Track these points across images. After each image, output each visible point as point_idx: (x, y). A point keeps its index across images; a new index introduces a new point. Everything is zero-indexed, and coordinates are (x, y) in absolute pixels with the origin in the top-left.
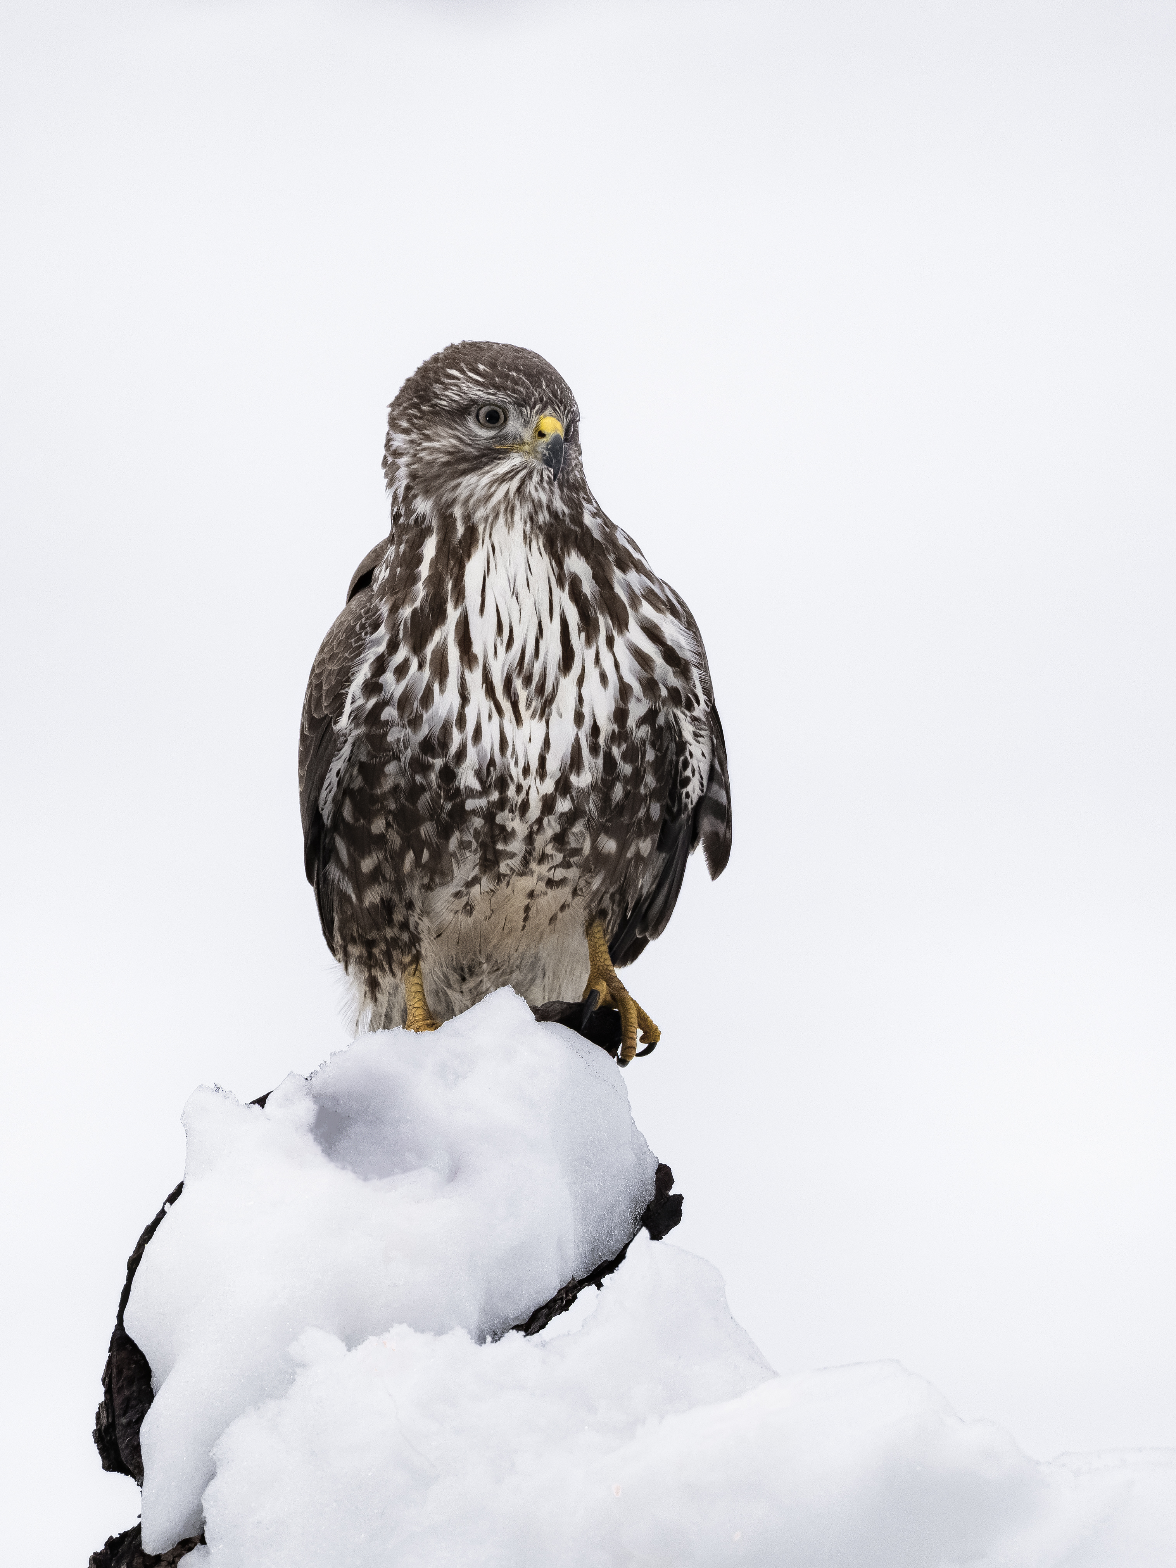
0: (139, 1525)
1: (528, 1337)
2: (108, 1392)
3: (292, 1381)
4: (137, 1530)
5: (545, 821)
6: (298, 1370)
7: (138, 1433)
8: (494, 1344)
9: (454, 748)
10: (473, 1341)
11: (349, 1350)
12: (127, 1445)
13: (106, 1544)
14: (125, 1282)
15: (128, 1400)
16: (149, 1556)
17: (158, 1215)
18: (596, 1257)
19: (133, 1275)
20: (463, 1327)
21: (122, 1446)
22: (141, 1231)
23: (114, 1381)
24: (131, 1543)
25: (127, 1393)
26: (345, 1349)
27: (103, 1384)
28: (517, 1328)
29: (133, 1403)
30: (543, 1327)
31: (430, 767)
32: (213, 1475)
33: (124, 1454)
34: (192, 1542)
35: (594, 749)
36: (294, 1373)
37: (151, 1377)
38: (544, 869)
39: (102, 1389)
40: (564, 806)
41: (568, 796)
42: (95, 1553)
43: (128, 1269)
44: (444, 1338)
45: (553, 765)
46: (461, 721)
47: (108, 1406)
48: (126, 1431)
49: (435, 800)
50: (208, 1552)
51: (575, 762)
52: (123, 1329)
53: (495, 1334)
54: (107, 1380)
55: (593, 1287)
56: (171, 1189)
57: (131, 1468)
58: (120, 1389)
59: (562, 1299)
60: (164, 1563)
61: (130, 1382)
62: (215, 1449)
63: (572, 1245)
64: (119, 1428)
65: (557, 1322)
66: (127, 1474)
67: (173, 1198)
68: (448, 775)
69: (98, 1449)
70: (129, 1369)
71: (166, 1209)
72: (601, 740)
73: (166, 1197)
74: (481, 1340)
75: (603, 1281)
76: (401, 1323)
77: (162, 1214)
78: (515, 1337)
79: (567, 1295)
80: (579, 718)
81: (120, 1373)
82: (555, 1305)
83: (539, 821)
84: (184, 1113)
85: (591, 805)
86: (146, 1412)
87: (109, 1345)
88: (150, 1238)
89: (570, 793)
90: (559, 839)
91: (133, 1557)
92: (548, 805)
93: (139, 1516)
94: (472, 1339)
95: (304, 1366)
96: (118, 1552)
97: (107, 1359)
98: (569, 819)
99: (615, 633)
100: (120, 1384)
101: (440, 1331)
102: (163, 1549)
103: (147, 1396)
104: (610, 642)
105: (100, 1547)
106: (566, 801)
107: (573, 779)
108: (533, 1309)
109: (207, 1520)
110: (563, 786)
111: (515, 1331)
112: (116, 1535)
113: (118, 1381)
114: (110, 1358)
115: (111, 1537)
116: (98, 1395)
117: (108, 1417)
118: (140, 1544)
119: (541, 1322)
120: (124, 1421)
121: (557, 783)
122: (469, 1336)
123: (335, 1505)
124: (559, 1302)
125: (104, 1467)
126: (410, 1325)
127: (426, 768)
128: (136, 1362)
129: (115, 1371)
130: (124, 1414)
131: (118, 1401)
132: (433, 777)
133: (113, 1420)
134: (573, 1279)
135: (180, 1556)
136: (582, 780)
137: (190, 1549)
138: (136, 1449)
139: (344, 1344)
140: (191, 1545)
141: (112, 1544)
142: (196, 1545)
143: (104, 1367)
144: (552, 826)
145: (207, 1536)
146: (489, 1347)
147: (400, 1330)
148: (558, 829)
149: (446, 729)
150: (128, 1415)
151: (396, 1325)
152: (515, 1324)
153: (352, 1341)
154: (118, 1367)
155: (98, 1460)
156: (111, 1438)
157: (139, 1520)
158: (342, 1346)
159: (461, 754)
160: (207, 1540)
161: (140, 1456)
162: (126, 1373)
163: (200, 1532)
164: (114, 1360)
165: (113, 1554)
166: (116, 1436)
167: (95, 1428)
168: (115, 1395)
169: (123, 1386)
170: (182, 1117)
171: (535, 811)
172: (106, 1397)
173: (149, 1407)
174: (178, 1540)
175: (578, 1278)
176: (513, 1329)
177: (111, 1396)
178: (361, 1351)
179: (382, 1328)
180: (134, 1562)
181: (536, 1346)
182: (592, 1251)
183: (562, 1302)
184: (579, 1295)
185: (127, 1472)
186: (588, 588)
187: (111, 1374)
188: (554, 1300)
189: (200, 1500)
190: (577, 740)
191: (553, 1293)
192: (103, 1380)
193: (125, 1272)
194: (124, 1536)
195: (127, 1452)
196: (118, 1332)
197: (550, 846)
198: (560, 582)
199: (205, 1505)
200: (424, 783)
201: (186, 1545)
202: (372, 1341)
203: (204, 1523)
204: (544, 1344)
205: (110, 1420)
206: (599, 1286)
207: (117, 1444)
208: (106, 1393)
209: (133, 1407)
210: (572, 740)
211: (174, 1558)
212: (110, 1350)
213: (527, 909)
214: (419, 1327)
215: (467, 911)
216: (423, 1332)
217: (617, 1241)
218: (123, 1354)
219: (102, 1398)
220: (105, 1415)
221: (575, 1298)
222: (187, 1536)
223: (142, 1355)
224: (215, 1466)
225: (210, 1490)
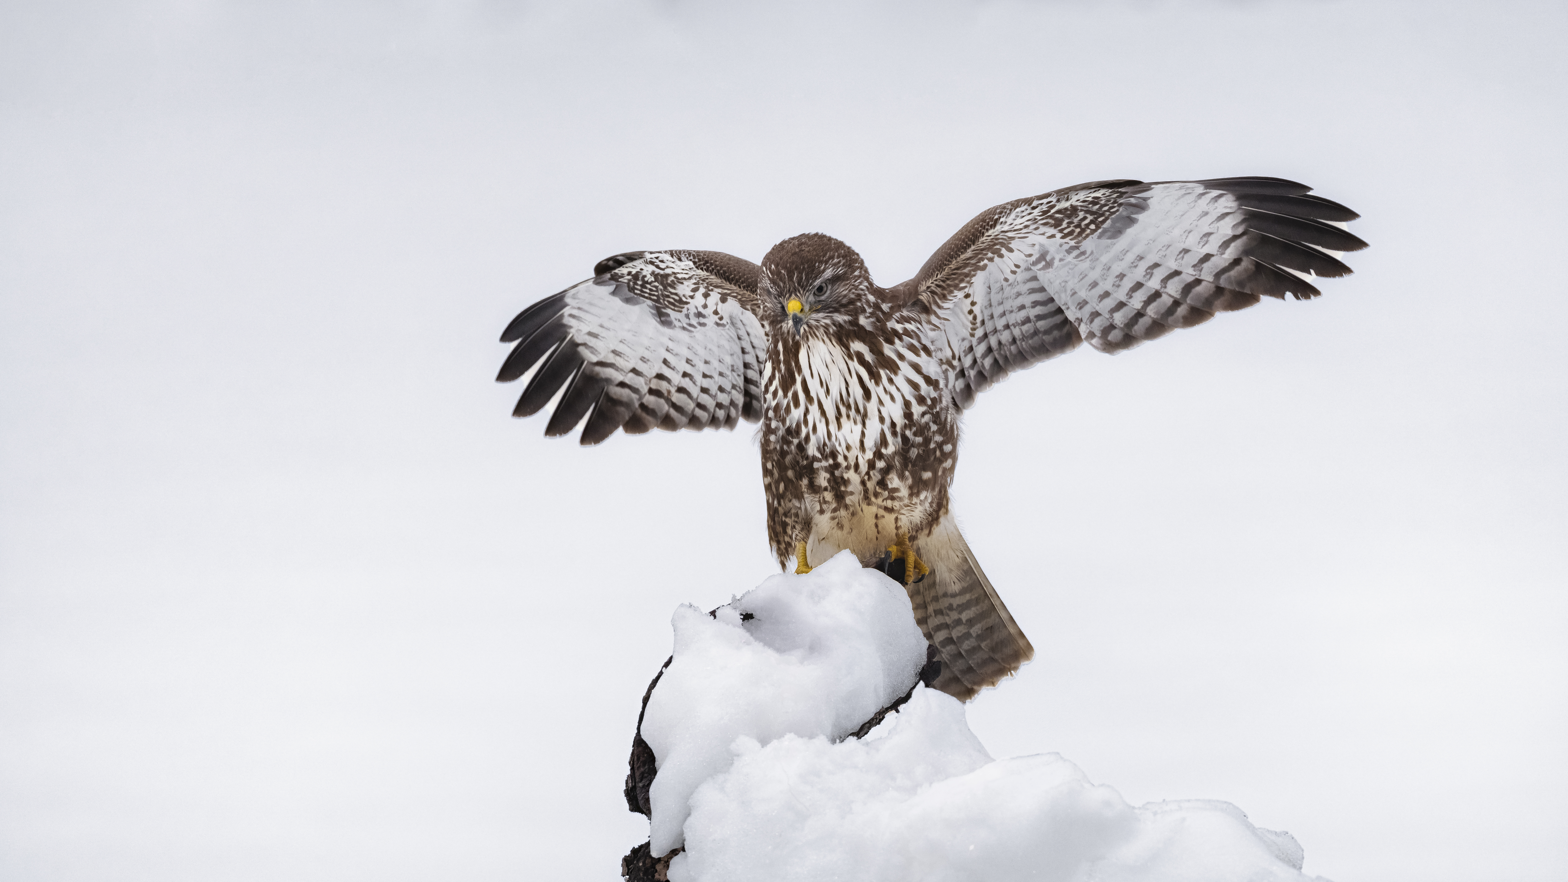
0: (649, 841)
1: (859, 740)
2: (632, 769)
3: (732, 764)
4: (648, 844)
5: (871, 473)
6: (735, 758)
7: (648, 791)
8: (840, 744)
9: (803, 435)
10: (830, 742)
11: (763, 747)
12: (642, 798)
13: (631, 851)
14: (641, 710)
15: (643, 773)
16: (654, 858)
17: (659, 673)
18: (895, 695)
19: (646, 706)
20: (824, 734)
21: (639, 799)
22: (650, 682)
23: (635, 763)
24: (645, 850)
25: (642, 769)
26: (760, 746)
27: (630, 765)
28: (853, 734)
29: (646, 775)
30: (866, 733)
31: (791, 442)
32: (689, 815)
33: (641, 803)
34: (678, 851)
35: (894, 434)
36: (733, 760)
37: (655, 761)
38: (879, 501)
39: (629, 768)
40: (881, 464)
41: (882, 460)
42: (625, 856)
43: (643, 702)
44: (814, 740)
45: (869, 443)
46: (806, 422)
47: (632, 776)
48: (642, 790)
49: (795, 459)
50: (686, 856)
51: (884, 442)
52: (640, 735)
53: (841, 738)
54: (632, 762)
55: (894, 712)
56: (666, 660)
57: (645, 810)
58: (638, 768)
59: (877, 719)
60: (663, 862)
61: (644, 763)
62: (690, 800)
63: (882, 689)
64: (638, 789)
65: (874, 731)
66: (642, 814)
67: (667, 665)
68: (801, 448)
69: (627, 800)
70: (643, 757)
71: (663, 671)
72: (898, 429)
73: (663, 664)
74: (833, 741)
75: (899, 708)
76: (790, 732)
77: (661, 673)
78: (853, 739)
79: (879, 716)
80: (882, 420)
81: (638, 759)
82: (873, 722)
83: (868, 473)
84: (673, 619)
85: (897, 463)
86: (653, 780)
87: (632, 744)
88: (655, 686)
89: (883, 458)
90: (882, 483)
91: (646, 859)
92: (871, 465)
93: (649, 837)
94: (829, 741)
95: (738, 756)
96: (638, 856)
97: (631, 751)
98: (886, 471)
99: (893, 376)
100: (639, 765)
101: (811, 737)
102: (662, 855)
103: (653, 772)
104: (891, 381)
105: (628, 853)
106: (882, 462)
107: (883, 451)
108: (861, 724)
109: (686, 838)
110: (878, 455)
111: (852, 737)
112: (636, 847)
113: (637, 764)
114: (633, 751)
115: (634, 847)
116: (627, 771)
117: (632, 783)
118: (650, 852)
119: (865, 731)
120: (641, 785)
121: (875, 454)
122: (827, 740)
123: (755, 831)
124: (875, 720)
125: (630, 810)
126: (795, 734)
127: (789, 443)
128: (647, 753)
129: (636, 758)
130: (641, 781)
131: (637, 774)
132: (793, 447)
133: (635, 784)
134: (883, 708)
135: (671, 858)
136: (890, 450)
137: (677, 854)
138: (647, 800)
139: (760, 744)
140: (677, 852)
141: (634, 851)
142: (680, 852)
143: (630, 756)
144: (876, 476)
145: (686, 847)
146: (838, 746)
147: (790, 736)
148: (879, 477)
149: (798, 425)
150: (643, 781)
151: (788, 734)
152: (852, 732)
153: (764, 742)
154: (637, 755)
155: (627, 806)
156: (634, 794)
157: (649, 839)
158: (759, 745)
159: (807, 438)
160: (686, 850)
161: (649, 804)
162: (642, 759)
163: (682, 845)
164: (635, 752)
165: (635, 857)
166: (636, 793)
167: (625, 788)
168: (636, 771)
169: (640, 766)
170: (672, 621)
171: (864, 467)
172: (631, 772)
173: (654, 778)
174: (670, 850)
175: (885, 707)
176: (850, 735)
177: (634, 771)
178: (769, 747)
179: (780, 736)
180: (647, 862)
181: (863, 745)
182: (893, 692)
183: (877, 720)
184: (886, 716)
185: (642, 812)
186: (869, 357)
187: (634, 759)
188: (872, 719)
189: (682, 828)
190: (883, 431)
191: (872, 716)
192: (630, 763)
193: (641, 704)
194: (641, 847)
195: (642, 802)
196: (638, 737)
197: (877, 488)
198: (850, 357)
199: (685, 830)
200: (788, 450)
201: (674, 852)
202: (775, 743)
203: (684, 840)
204: (867, 744)
205: (633, 784)
206: (898, 711)
207: (637, 797)
208: (631, 770)
209: (646, 777)
210: (879, 431)
211: (668, 859)
212: (633, 746)
213: (877, 526)
214: (800, 735)
215: (840, 528)
216: (802, 737)
217: (906, 686)
218: (640, 749)
219: (629, 773)
220: (631, 782)
221: (884, 717)
222: (675, 847)
223: (651, 750)
224: (690, 810)
225: (688, 822)
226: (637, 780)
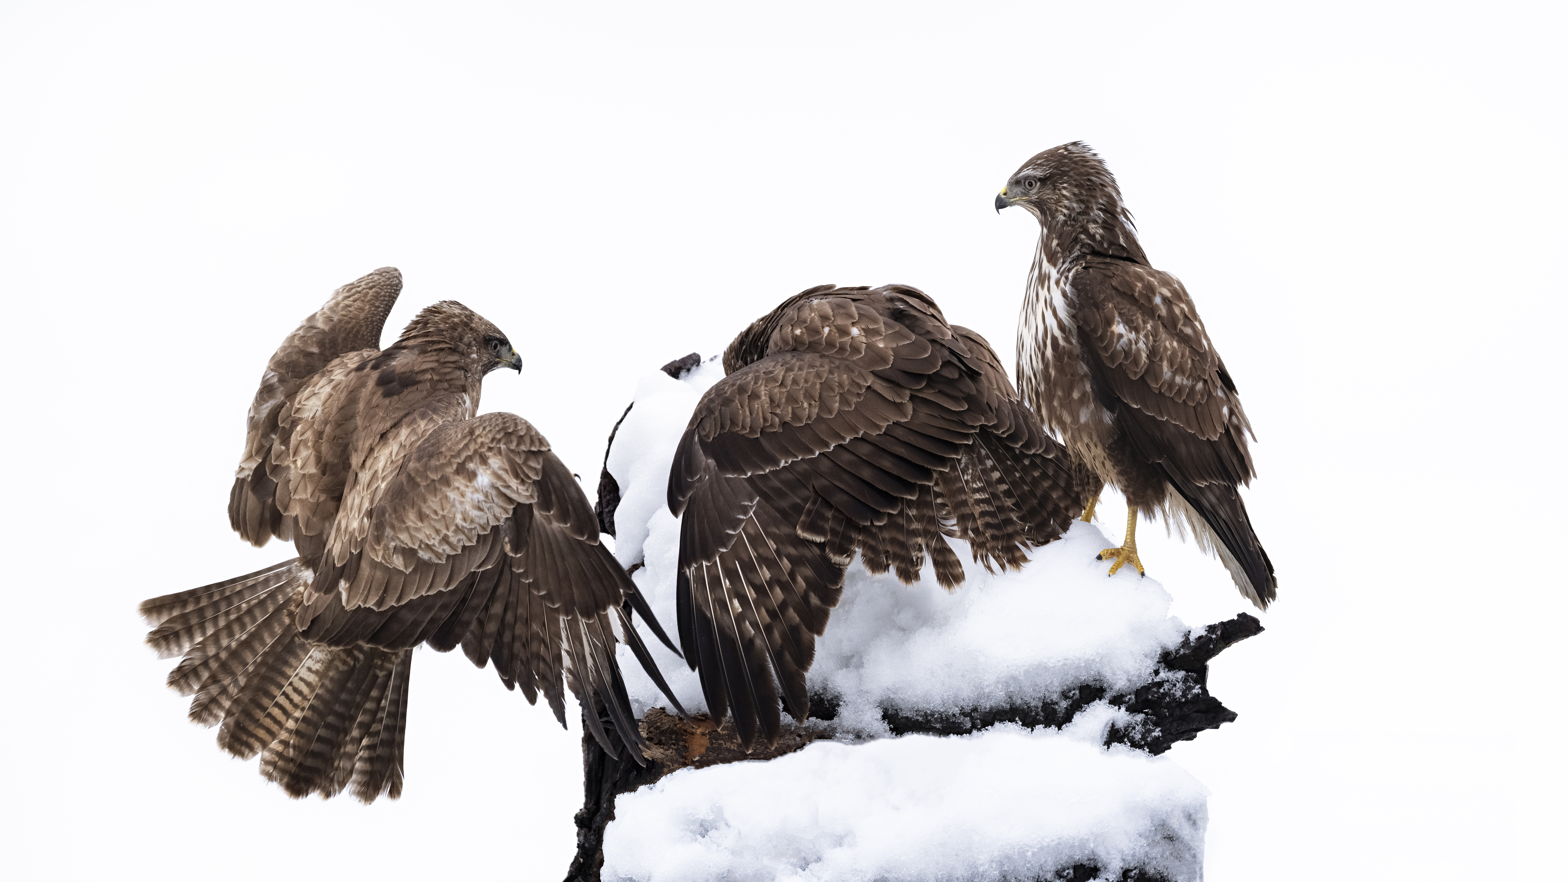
2: (600, 497)
7: (613, 516)
12: (608, 521)
15: (608, 501)
17: (622, 417)
19: (611, 444)
22: (615, 424)
23: (602, 492)
25: (608, 497)
29: (611, 502)
32: (647, 535)
33: (607, 525)
37: (619, 491)
39: (597, 496)
43: (608, 441)
47: (600, 503)
48: (608, 515)
50: (646, 570)
52: (606, 469)
56: (628, 406)
57: (610, 531)
58: (605, 496)
61: (610, 492)
64: (604, 513)
67: (628, 409)
70: (609, 487)
71: (625, 415)
73: (625, 409)
81: (605, 488)
86: (617, 506)
87: (600, 476)
88: (618, 428)
100: (605, 493)
103: (617, 499)
114: (601, 482)
117: (599, 508)
120: (607, 510)
128: (612, 485)
129: (603, 488)
130: (607, 507)
131: (604, 501)
133: (602, 509)
135: (633, 572)
137: (638, 567)
138: (612, 523)
142: (640, 566)
143: (598, 486)
154: (604, 486)
160: (644, 564)
161: (614, 526)
162: (608, 489)
163: (642, 561)
164: (603, 483)
166: (603, 517)
168: (603, 499)
172: (599, 500)
173: (618, 504)
174: (631, 565)
185: (608, 533)
189: (642, 547)
192: (598, 492)
193: (607, 443)
196: (604, 471)
199: (644, 549)
201: (636, 566)
203: (644, 557)
207: (604, 520)
209: (611, 504)
212: (601, 478)
218: (607, 481)
222: (635, 563)
223: (615, 481)
224: (648, 531)
225: (646, 542)
226: (604, 506)
